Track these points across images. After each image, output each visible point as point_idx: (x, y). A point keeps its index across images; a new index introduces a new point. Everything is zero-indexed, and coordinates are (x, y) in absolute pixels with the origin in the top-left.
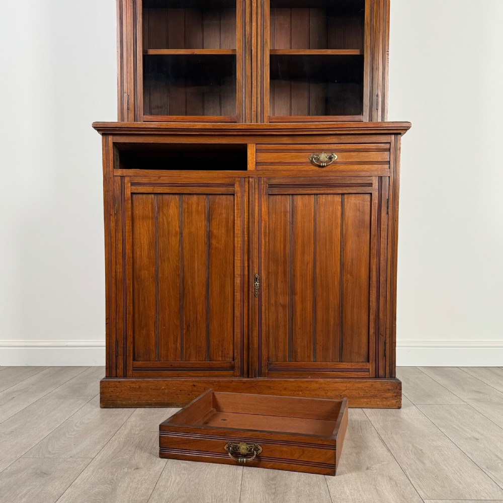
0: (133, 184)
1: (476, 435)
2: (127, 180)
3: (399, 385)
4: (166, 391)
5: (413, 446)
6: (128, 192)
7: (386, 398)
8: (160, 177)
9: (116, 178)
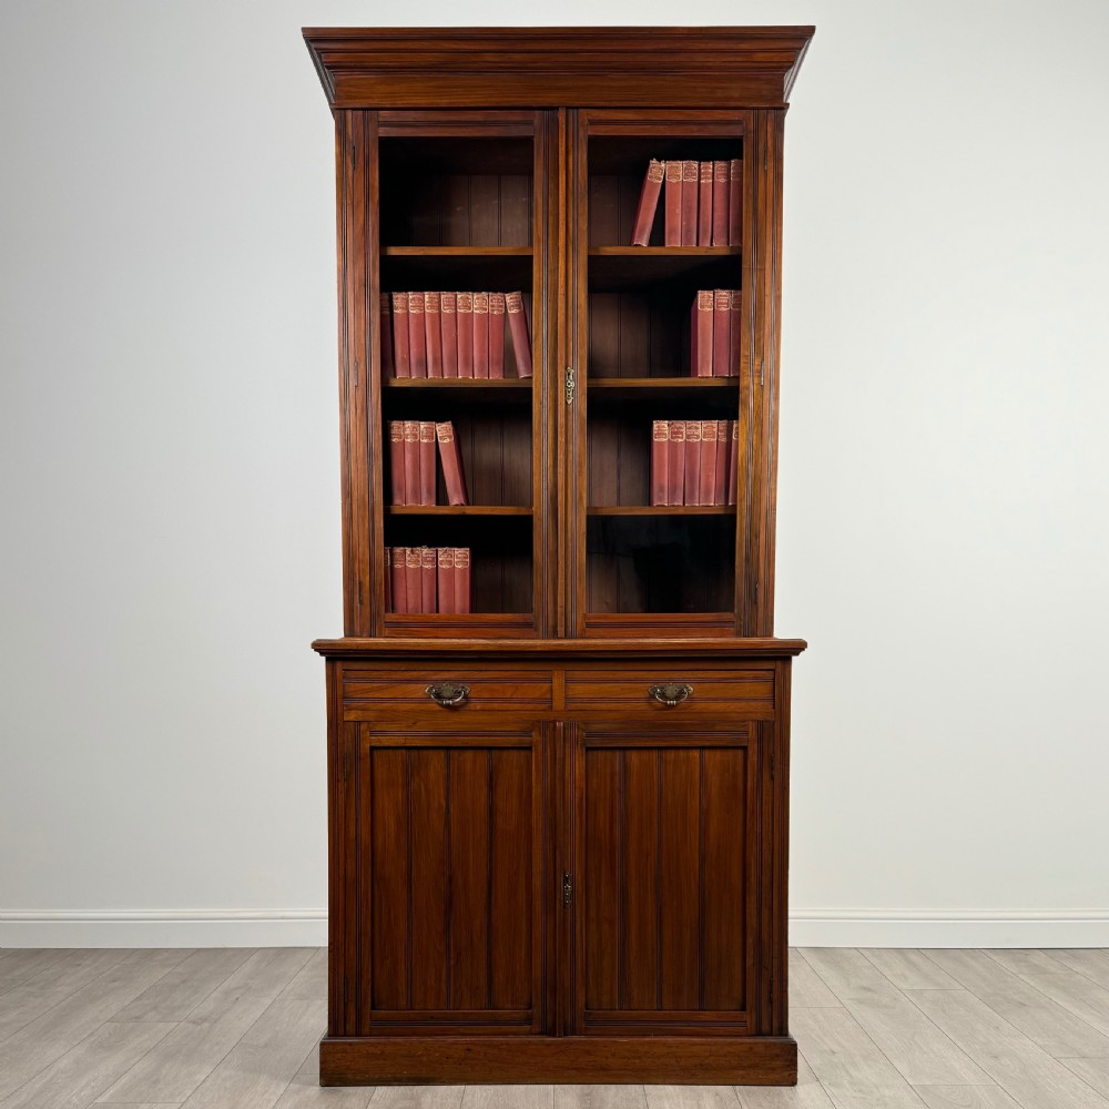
0: (372, 733)
1: (835, 1048)
2: (364, 726)
3: (793, 1047)
4: (425, 1058)
6: (366, 746)
7: (773, 1069)
9: (347, 725)
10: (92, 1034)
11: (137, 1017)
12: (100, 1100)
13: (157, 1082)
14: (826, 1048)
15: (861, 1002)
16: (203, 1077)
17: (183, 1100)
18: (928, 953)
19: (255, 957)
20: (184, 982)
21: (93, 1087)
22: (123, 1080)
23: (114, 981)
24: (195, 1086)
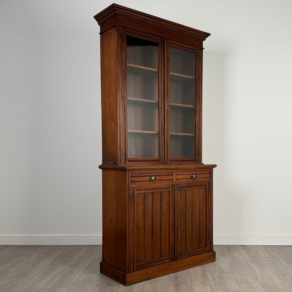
1: (243, 273)
2: (135, 189)
3: (215, 252)
4: (149, 273)
5: (221, 276)
6: (136, 194)
7: (212, 258)
8: (146, 187)
9: (131, 188)
10: (43, 270)
11: (55, 265)
12: (48, 287)
13: (62, 282)
14: (240, 273)
15: (251, 261)
16: (75, 281)
17: (70, 287)
18: (271, 247)
19: (86, 248)
20: (66, 255)
21: (45, 284)
22: (53, 282)
23: (47, 254)
24: (73, 284)
